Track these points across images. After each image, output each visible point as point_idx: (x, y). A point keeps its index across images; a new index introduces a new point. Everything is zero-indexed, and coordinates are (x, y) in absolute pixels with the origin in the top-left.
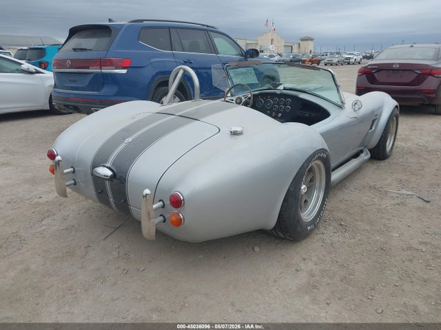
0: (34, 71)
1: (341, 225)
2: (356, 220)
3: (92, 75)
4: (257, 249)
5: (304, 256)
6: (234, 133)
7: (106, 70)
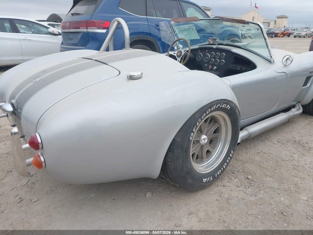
0: (57, 33)
1: (248, 178)
2: (266, 175)
3: (81, 34)
4: (149, 195)
5: (192, 209)
6: (131, 78)
7: (91, 30)
